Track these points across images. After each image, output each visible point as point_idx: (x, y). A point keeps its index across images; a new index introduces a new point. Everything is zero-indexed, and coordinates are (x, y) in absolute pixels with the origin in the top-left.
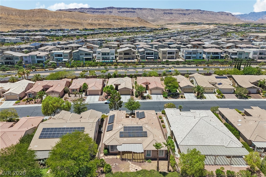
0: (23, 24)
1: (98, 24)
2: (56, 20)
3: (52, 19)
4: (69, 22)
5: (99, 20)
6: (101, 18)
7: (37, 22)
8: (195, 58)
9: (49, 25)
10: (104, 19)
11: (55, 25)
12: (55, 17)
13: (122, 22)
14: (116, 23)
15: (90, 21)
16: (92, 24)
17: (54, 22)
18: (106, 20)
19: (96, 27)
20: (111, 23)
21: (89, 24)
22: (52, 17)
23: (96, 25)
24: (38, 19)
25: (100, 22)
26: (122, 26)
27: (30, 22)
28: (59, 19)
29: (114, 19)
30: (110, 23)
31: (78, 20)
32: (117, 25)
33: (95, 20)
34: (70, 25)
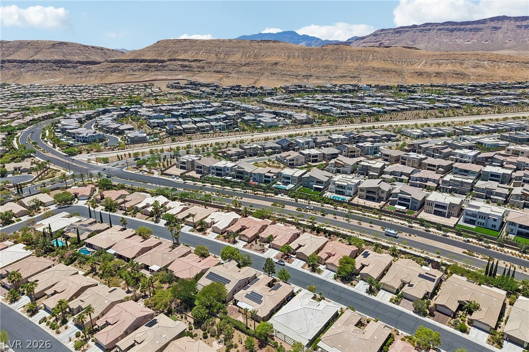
0: (304, 74)
1: (434, 74)
2: (355, 65)
3: (351, 64)
4: (378, 70)
5: (439, 65)
6: (447, 58)
7: (326, 70)
8: (483, 225)
9: (341, 75)
10: (454, 61)
11: (352, 75)
12: (356, 59)
13: (496, 67)
14: (480, 71)
15: (419, 67)
16: (420, 74)
17: (352, 70)
18: (458, 64)
19: (427, 80)
20: (467, 72)
21: (417, 73)
22: (351, 60)
23: (429, 75)
24: (328, 63)
25: (442, 69)
26: (490, 78)
27: (314, 69)
28: (362, 63)
29: (478, 62)
30: (463, 70)
31: (398, 63)
32: (479, 76)
33: (431, 65)
34: (378, 75)
